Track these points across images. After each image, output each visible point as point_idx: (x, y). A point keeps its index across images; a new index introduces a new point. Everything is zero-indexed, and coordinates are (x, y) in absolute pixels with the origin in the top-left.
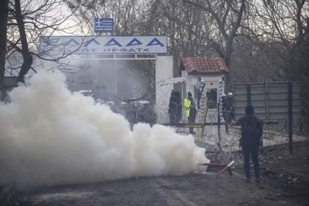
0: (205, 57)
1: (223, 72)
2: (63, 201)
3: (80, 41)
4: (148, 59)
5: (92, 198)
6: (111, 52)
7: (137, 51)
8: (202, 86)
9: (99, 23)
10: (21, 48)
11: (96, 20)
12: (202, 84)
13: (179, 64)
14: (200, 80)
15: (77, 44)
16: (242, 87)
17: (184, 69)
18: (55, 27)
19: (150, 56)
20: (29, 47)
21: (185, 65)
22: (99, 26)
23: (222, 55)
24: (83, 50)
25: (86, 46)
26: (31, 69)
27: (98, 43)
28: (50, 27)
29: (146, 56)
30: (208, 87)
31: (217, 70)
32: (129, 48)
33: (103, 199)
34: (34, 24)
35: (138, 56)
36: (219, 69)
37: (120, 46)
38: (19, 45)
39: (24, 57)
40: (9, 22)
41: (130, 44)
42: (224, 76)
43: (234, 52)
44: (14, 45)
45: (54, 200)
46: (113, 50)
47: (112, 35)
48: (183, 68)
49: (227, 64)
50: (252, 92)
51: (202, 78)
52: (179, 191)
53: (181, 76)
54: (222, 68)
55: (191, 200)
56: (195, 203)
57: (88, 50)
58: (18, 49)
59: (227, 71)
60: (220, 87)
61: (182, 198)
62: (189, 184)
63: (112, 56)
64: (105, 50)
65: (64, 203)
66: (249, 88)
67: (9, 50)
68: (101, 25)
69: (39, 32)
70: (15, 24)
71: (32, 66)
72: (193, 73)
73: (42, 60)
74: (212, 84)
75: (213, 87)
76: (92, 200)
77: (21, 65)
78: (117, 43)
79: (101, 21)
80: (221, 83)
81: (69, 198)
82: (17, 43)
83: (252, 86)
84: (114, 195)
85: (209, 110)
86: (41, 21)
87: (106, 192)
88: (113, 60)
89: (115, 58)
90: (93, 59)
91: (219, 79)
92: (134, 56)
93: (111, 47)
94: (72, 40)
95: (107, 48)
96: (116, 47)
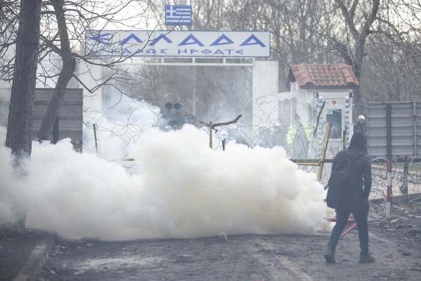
0: (325, 63)
1: (351, 85)
2: (119, 269)
3: (143, 37)
4: (241, 65)
5: (161, 266)
6: (189, 53)
7: (226, 53)
8: (321, 105)
9: (171, 11)
10: (60, 47)
11: (168, 7)
12: (321, 102)
13: (287, 74)
14: (317, 96)
15: (139, 41)
16: (379, 107)
17: (294, 80)
18: (108, 17)
19: (244, 61)
20: (71, 46)
21: (295, 74)
22: (171, 16)
23: (349, 61)
24: (148, 52)
25: (152, 44)
26: (73, 78)
27: (169, 41)
28: (101, 16)
29: (238, 61)
30: (330, 107)
31: (343, 83)
32: (214, 49)
33: (178, 267)
34: (79, 12)
35: (228, 61)
36: (345, 81)
37: (201, 45)
38: (58, 44)
39: (64, 59)
40: (43, 10)
41: (216, 43)
42: (351, 91)
43: (367, 57)
44: (49, 43)
45: (106, 268)
46: (192, 51)
47: (189, 30)
48: (292, 78)
49: (357, 74)
50: (393, 116)
51: (320, 93)
52: (287, 258)
53: (289, 90)
54: (350, 80)
55: (304, 271)
56: (310, 275)
57: (154, 52)
58: (55, 49)
59: (357, 83)
60: (347, 107)
61: (291, 268)
62: (301, 248)
63: (190, 61)
64: (179, 52)
65: (121, 272)
66: (389, 109)
67: (44, 49)
68: (174, 14)
69: (85, 24)
70: (52, 13)
71: (75, 73)
72: (308, 86)
73: (90, 65)
74: (334, 103)
75: (337, 107)
76: (161, 269)
77: (60, 72)
78: (197, 41)
79: (174, 8)
80: (347, 101)
81: (128, 266)
82: (54, 39)
83: (393, 106)
84: (193, 262)
85: (330, 140)
86: (90, 9)
87: (181, 257)
88: (191, 67)
89: (194, 64)
90: (163, 63)
91: (346, 95)
92: (221, 61)
93: (189, 47)
94: (132, 36)
95: (183, 48)
96: (196, 47)
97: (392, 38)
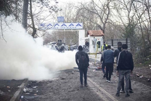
0: (96, 30)
1: (102, 35)
2: (47, 81)
3: (52, 24)
4: (76, 31)
5: (58, 80)
6: (63, 28)
7: (72, 28)
8: (96, 40)
9: (59, 18)
10: (32, 27)
11: (58, 17)
12: (95, 39)
14: (94, 38)
15: (52, 25)
16: (110, 40)
17: (89, 34)
18: (44, 19)
19: (76, 30)
20: (35, 26)
21: (89, 33)
22: (59, 19)
23: (102, 30)
24: (54, 28)
25: (55, 26)
27: (59, 25)
28: (42, 19)
29: (75, 30)
30: (98, 41)
31: (100, 35)
33: (62, 81)
34: (37, 18)
35: (73, 30)
36: (101, 34)
37: (66, 26)
38: (32, 26)
39: (33, 30)
40: (28, 18)
41: (70, 26)
42: (102, 36)
43: (106, 29)
44: (30, 26)
45: (44, 81)
46: (64, 28)
47: (63, 23)
48: (88, 34)
49: (104, 33)
50: (113, 42)
51: (95, 37)
52: (89, 78)
53: (88, 37)
54: (102, 34)
55: (94, 81)
56: (95, 82)
57: (55, 28)
58: (31, 27)
59: (104, 35)
60: (102, 40)
61: (90, 81)
62: (92, 75)
63: (64, 30)
64: (61, 28)
65: (48, 82)
66: (112, 41)
67: (28, 27)
68: (60, 19)
69: (38, 21)
70: (30, 18)
71: (36, 33)
72: (92, 36)
73: (39, 31)
74: (99, 39)
76: (58, 81)
77: (32, 33)
78: (65, 25)
79: (60, 18)
80: (102, 39)
81: (50, 81)
82: (31, 25)
83: (113, 40)
84: (66, 79)
85: (98, 48)
86: (39, 17)
87: (63, 78)
88: (64, 31)
89: (65, 31)
90: (57, 31)
91: (101, 37)
92: (71, 30)
93: (63, 27)
94: (50, 24)
95: (62, 27)
96: (65, 27)
97: (112, 24)
